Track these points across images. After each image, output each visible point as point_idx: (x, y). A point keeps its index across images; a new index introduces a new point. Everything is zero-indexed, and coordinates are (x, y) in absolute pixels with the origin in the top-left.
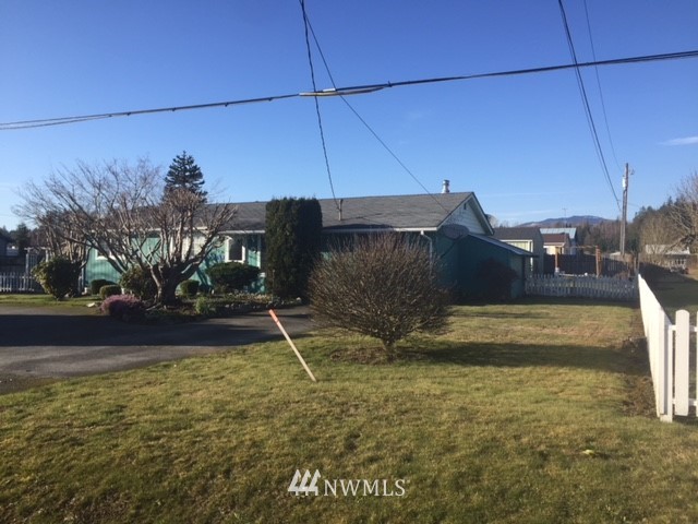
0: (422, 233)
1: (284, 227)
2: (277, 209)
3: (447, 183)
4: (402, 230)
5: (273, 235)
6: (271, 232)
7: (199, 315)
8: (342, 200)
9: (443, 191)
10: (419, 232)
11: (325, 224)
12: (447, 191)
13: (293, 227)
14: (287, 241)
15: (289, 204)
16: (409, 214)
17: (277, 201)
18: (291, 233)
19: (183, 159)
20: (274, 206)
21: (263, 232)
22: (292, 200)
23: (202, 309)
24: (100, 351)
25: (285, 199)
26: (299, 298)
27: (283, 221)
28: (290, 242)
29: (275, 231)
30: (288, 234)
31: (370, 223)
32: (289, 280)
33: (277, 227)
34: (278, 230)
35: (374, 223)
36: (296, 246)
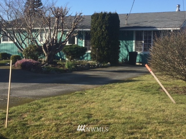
0: (172, 31)
1: (101, 27)
2: (98, 18)
3: (179, 6)
4: (161, 29)
5: (95, 31)
6: (95, 29)
7: (68, 70)
8: (127, 14)
10: (170, 30)
11: (121, 26)
12: (179, 10)
13: (106, 27)
14: (103, 34)
15: (104, 15)
16: (162, 21)
17: (98, 14)
18: (105, 31)
20: (96, 16)
21: (90, 30)
22: (105, 13)
23: (69, 67)
24: (35, 85)
25: (102, 13)
26: (109, 63)
27: (101, 24)
28: (104, 35)
29: (97, 29)
30: (104, 30)
31: (143, 26)
32: (104, 54)
33: (97, 27)
34: (98, 28)
35: (145, 26)
36: (108, 37)
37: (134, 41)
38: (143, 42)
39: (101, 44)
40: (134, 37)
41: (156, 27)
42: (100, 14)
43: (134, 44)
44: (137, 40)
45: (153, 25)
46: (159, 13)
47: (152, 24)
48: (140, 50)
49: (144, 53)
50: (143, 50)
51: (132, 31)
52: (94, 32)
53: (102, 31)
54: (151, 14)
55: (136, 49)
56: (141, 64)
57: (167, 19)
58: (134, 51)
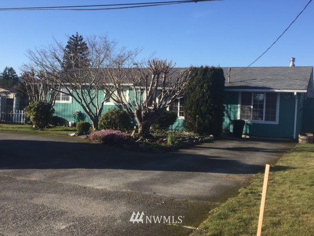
0: (295, 94)
1: (202, 87)
2: (197, 74)
3: (294, 60)
4: (280, 91)
7: (172, 147)
9: (291, 65)
10: (293, 93)
11: (226, 85)
12: (294, 65)
13: (208, 86)
14: (203, 96)
15: (205, 70)
16: (277, 80)
17: (196, 68)
18: (207, 91)
19: (76, 38)
22: (207, 68)
23: (173, 142)
25: (202, 67)
26: (211, 135)
27: (201, 82)
28: (206, 97)
29: (194, 89)
30: (205, 91)
31: (253, 85)
32: (205, 122)
33: (196, 86)
34: (197, 88)
35: (255, 86)
36: (210, 99)
37: (239, 105)
38: (252, 107)
39: (200, 109)
40: (240, 100)
41: (272, 87)
42: (199, 68)
43: (239, 110)
44: (243, 104)
45: (268, 85)
46: (267, 67)
47: (265, 83)
48: (248, 117)
49: (253, 122)
50: (251, 118)
51: (238, 92)
52: (191, 93)
53: (203, 92)
54: (256, 69)
55: (241, 116)
56: (248, 137)
57: (283, 78)
58: (239, 118)
